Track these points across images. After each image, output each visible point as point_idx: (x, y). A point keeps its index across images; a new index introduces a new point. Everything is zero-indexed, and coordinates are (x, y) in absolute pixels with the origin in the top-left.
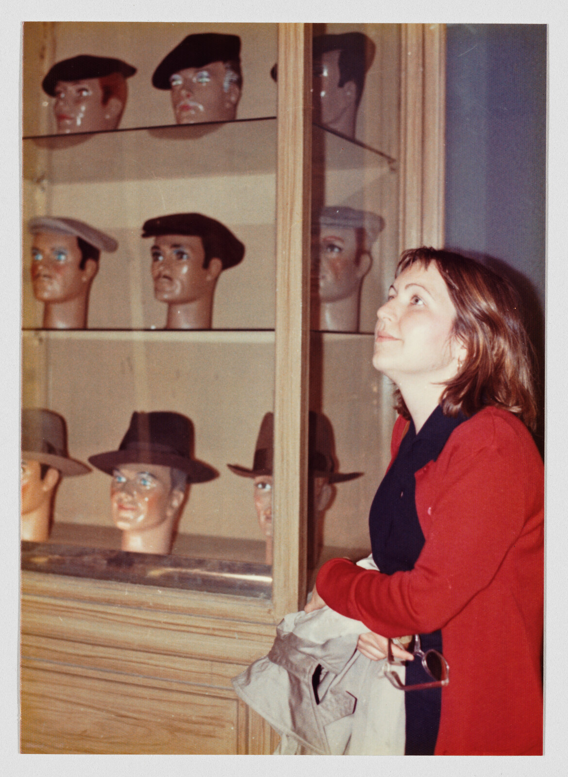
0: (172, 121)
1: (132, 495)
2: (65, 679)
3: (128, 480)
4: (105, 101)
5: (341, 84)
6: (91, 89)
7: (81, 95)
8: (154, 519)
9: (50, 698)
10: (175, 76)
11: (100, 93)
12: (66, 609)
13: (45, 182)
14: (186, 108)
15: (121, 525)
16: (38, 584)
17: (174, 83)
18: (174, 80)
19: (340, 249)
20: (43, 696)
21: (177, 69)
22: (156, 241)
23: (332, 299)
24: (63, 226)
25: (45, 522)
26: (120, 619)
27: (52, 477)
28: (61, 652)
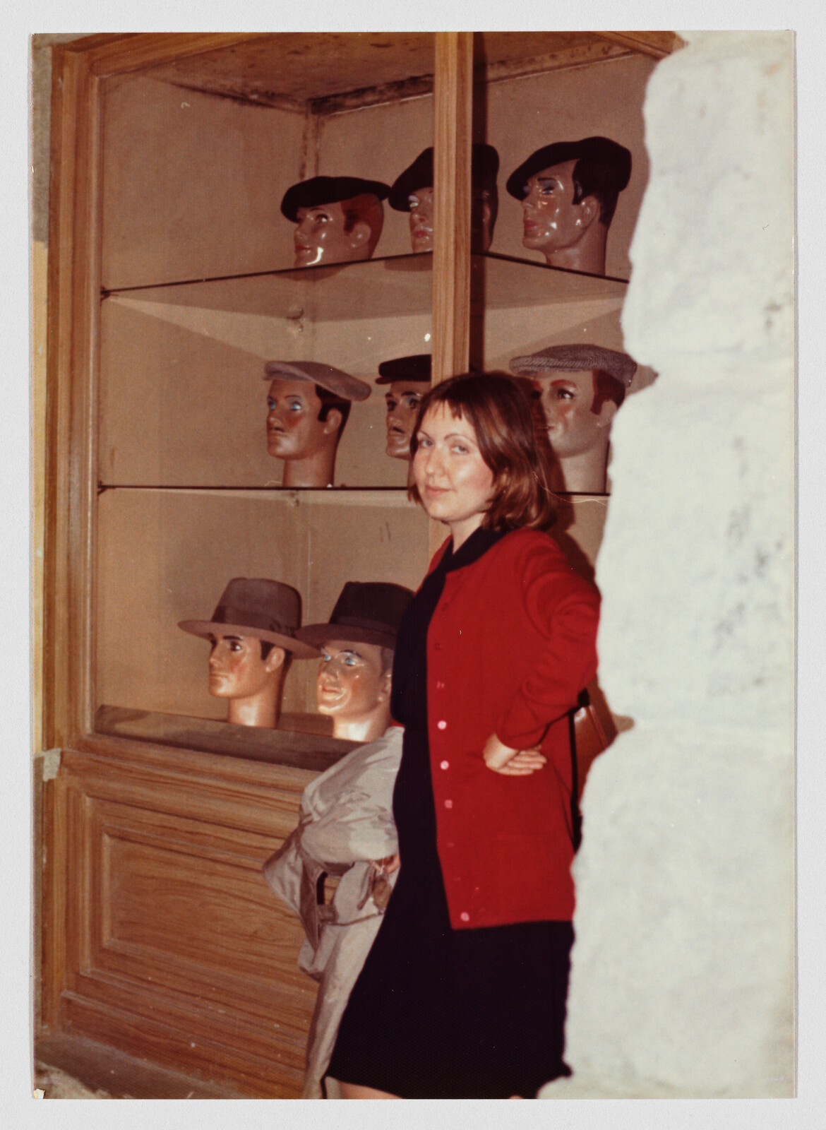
0: (410, 251)
1: (336, 676)
2: (240, 873)
3: (332, 659)
4: (349, 227)
5: (577, 201)
6: (333, 214)
7: (321, 222)
8: (361, 705)
9: (226, 893)
10: (412, 198)
11: (342, 218)
12: (237, 794)
13: (304, 321)
14: (424, 233)
15: (324, 710)
16: (214, 766)
17: (412, 205)
18: (411, 202)
19: (572, 395)
20: (220, 891)
21: (412, 190)
22: (392, 387)
23: (572, 453)
24: (297, 372)
25: (271, 709)
26: (284, 806)
27: (277, 657)
28: (237, 843)
